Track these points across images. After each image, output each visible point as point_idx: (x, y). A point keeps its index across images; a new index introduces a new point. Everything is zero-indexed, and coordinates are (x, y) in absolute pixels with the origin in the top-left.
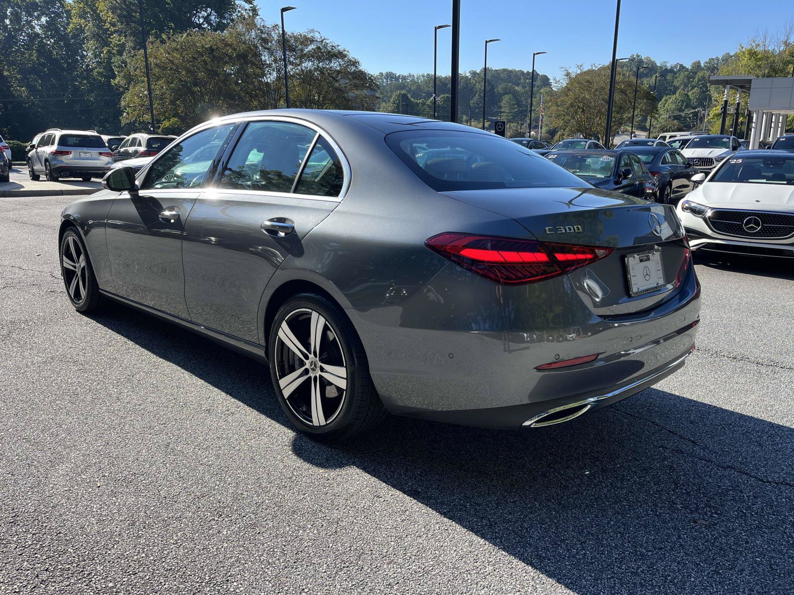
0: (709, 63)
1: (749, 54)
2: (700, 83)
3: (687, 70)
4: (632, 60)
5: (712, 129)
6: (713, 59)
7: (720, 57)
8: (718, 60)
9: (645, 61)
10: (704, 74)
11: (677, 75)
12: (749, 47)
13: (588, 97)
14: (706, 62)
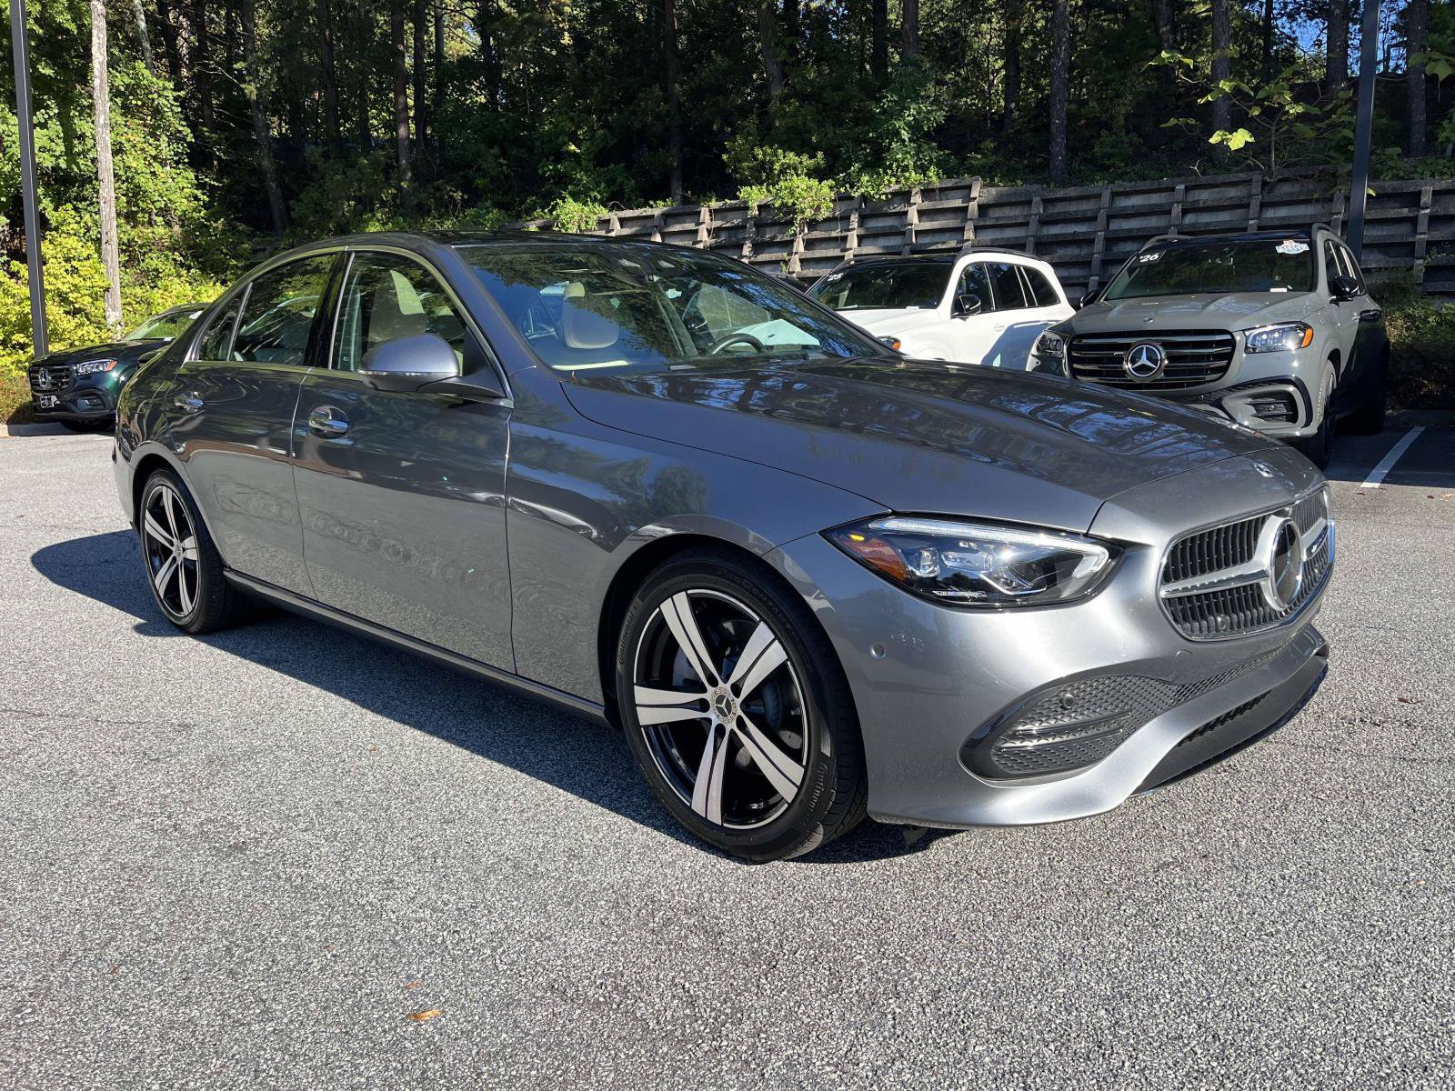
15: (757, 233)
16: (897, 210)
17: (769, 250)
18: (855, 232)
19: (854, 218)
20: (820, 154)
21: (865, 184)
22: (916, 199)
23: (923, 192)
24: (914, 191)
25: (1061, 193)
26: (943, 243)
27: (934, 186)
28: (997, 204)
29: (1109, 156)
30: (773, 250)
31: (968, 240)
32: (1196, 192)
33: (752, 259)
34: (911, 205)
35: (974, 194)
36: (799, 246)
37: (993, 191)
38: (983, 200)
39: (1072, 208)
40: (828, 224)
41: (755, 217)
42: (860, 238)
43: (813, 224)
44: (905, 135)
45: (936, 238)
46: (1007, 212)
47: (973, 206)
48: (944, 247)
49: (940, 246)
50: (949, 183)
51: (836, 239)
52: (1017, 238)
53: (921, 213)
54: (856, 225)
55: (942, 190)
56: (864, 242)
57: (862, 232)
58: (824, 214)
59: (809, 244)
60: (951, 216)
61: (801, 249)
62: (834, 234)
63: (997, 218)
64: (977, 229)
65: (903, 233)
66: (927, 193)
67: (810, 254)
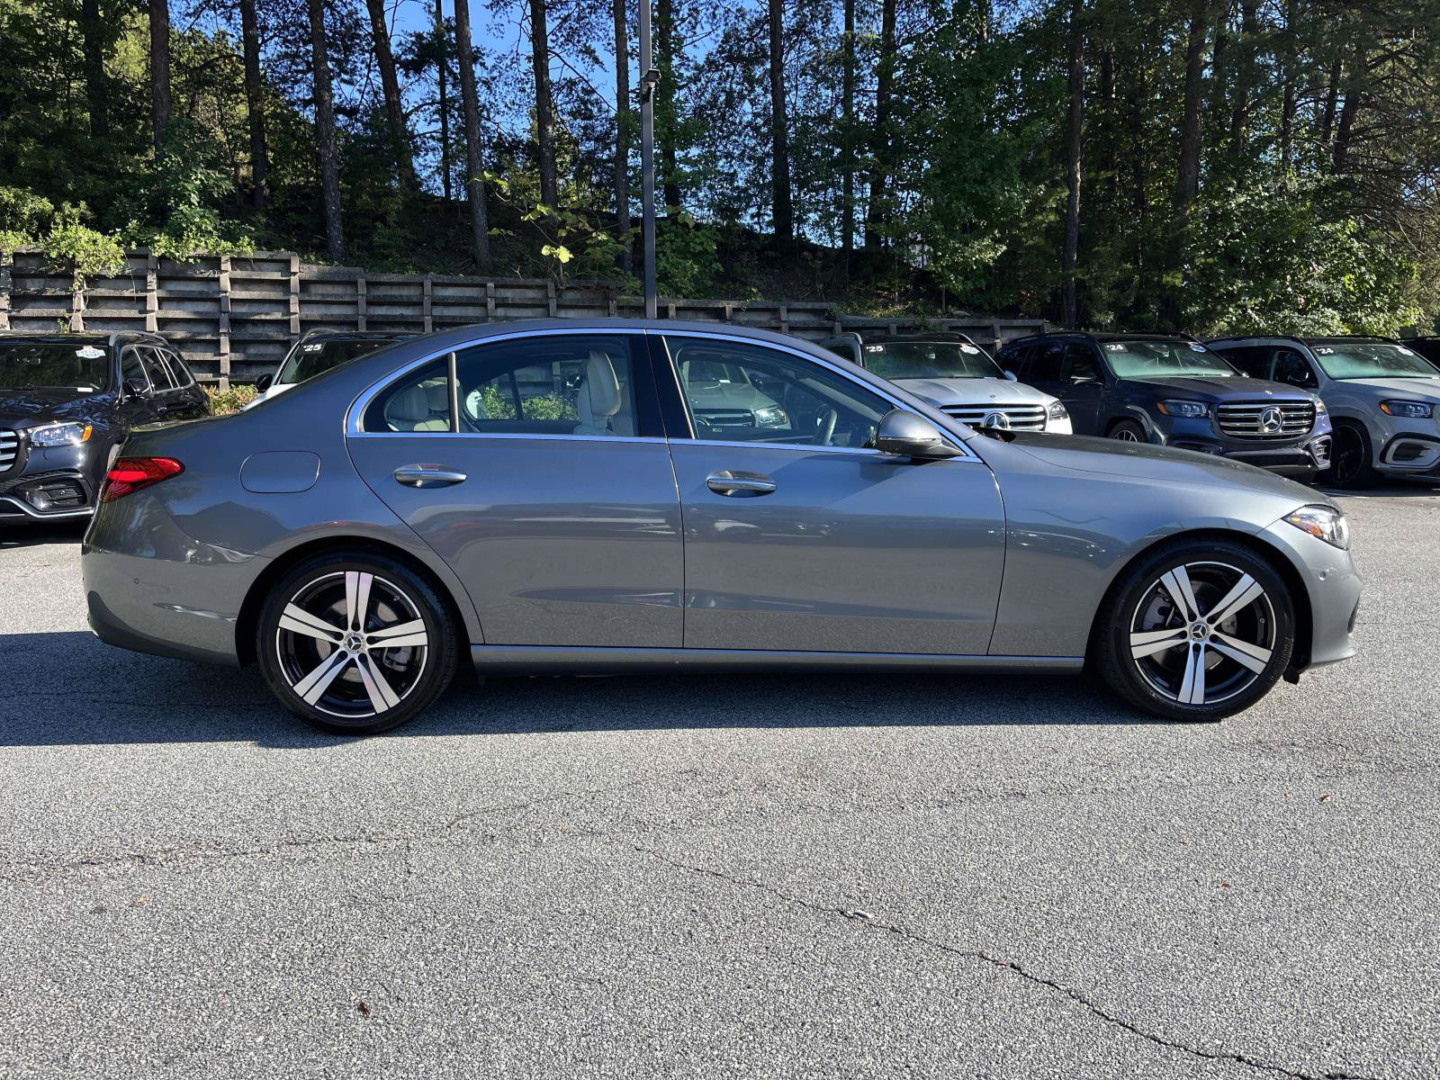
15: (14, 285)
16: (206, 275)
17: (32, 304)
18: (155, 294)
19: (152, 279)
20: (83, 204)
21: (161, 244)
22: (227, 266)
23: (232, 259)
24: (223, 259)
25: (384, 278)
26: (267, 314)
27: (248, 256)
28: (320, 282)
29: (385, 246)
30: (38, 304)
31: (295, 313)
32: (502, 290)
33: (14, 313)
34: (222, 272)
35: (294, 268)
36: (79, 303)
37: (315, 268)
38: (305, 276)
39: (395, 292)
40: (117, 281)
41: (10, 266)
42: (161, 300)
43: (93, 280)
44: (195, 199)
45: (255, 308)
46: (329, 289)
47: (294, 280)
48: (268, 318)
49: (263, 317)
50: (265, 255)
51: (130, 299)
52: (346, 316)
53: (233, 281)
54: (155, 287)
55: (256, 260)
56: (165, 305)
57: (163, 294)
58: (114, 271)
59: (92, 302)
60: (267, 287)
61: (83, 307)
62: (126, 294)
63: (322, 295)
64: (301, 302)
65: (218, 300)
66: (237, 262)
67: (95, 313)
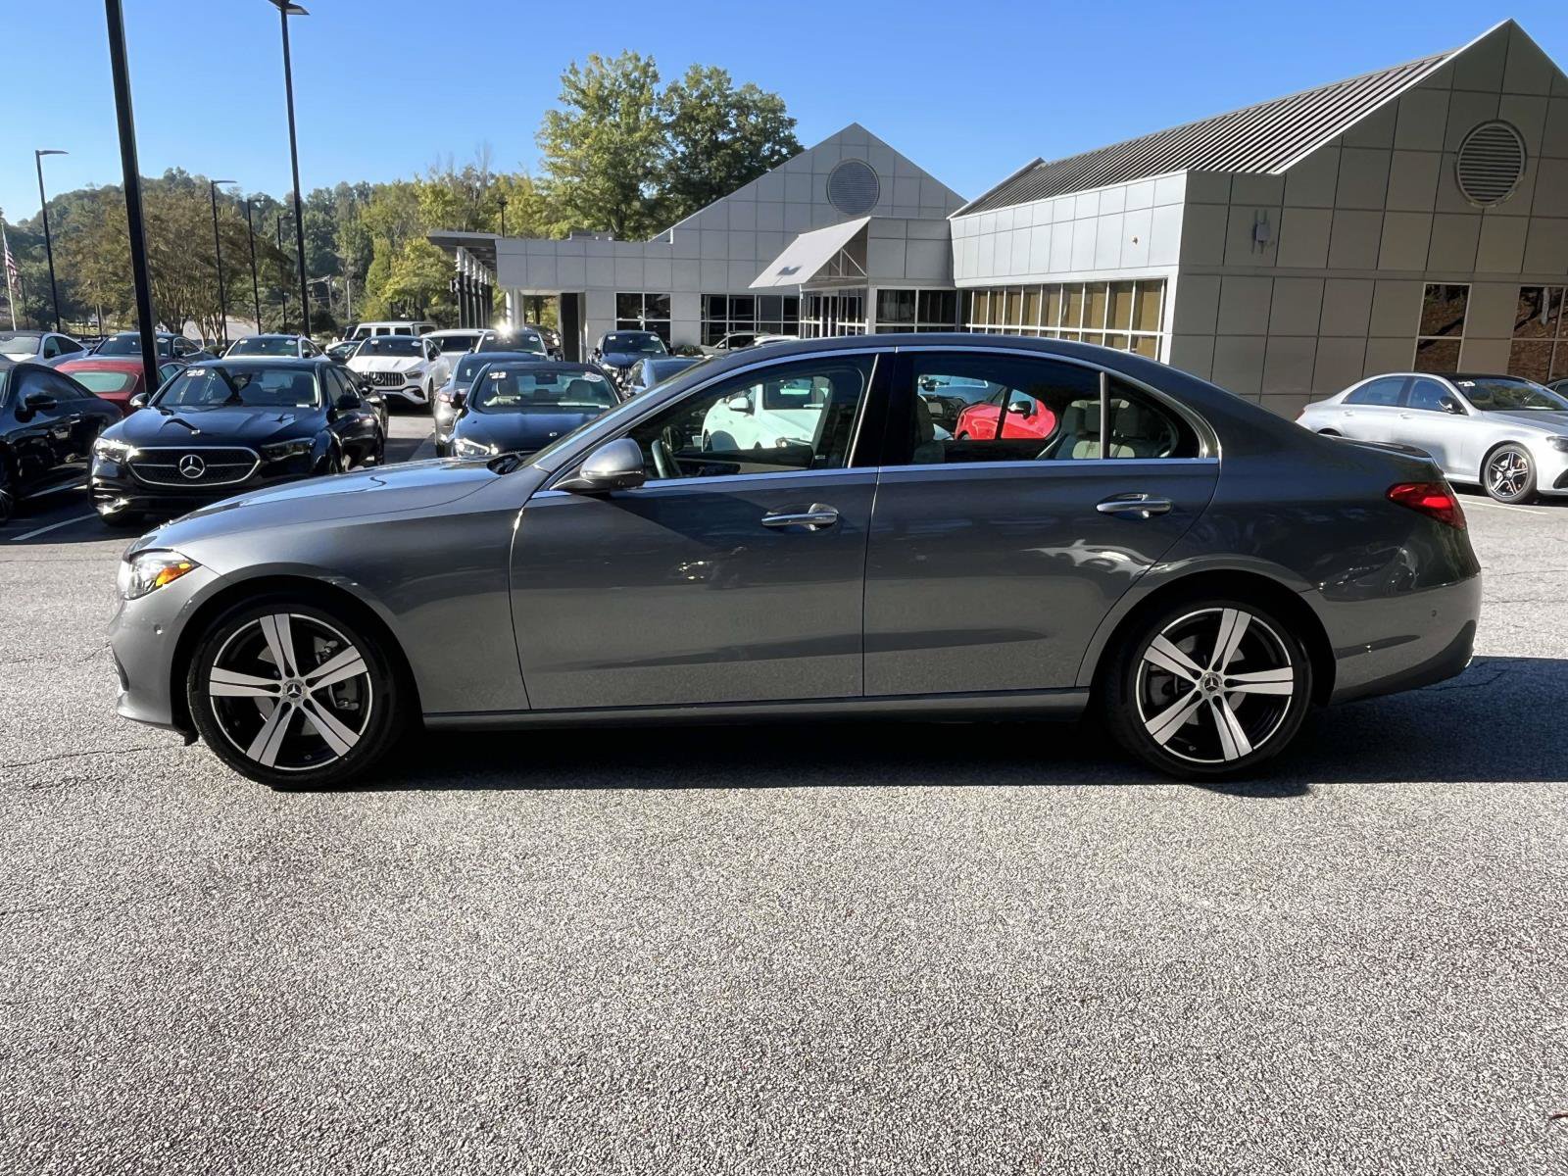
0: (316, 197)
1: (433, 192)
2: (310, 231)
3: (279, 207)
4: (170, 178)
5: (362, 314)
6: (321, 191)
7: (333, 188)
8: (330, 193)
9: (197, 182)
10: (314, 216)
11: (267, 214)
12: (429, 182)
13: (163, 248)
14: (310, 196)
